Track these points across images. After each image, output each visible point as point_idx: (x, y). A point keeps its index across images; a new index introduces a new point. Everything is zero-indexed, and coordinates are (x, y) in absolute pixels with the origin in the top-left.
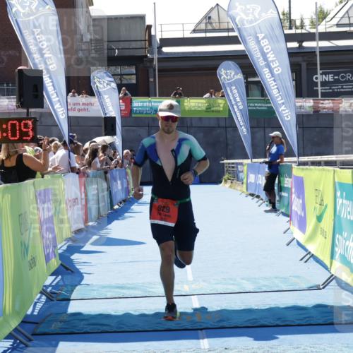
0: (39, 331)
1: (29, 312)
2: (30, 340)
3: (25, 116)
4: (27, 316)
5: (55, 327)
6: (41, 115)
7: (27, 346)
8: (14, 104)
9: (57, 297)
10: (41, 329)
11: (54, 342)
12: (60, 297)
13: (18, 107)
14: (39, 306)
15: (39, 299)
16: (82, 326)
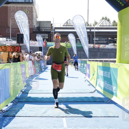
0: (19, 101)
1: (17, 96)
2: (17, 103)
3: (19, 45)
4: (17, 97)
5: (24, 100)
6: (23, 46)
7: (16, 105)
8: (16, 42)
9: (25, 92)
10: (20, 100)
11: (24, 104)
12: (26, 93)
13: (17, 43)
14: (20, 94)
15: (20, 93)
16: (31, 100)
